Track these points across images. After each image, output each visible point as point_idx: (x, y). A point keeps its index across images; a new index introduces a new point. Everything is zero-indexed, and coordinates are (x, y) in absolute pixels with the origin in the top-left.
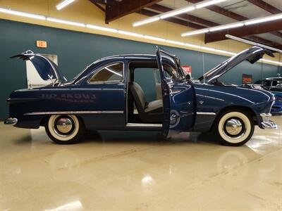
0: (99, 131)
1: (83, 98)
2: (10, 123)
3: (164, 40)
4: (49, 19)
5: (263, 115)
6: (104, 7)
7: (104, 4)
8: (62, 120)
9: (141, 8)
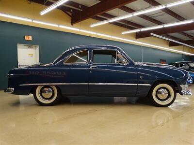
0: (68, 97)
1: (56, 75)
2: (9, 91)
3: (110, 37)
4: (34, 21)
5: (182, 86)
6: (71, 14)
7: (71, 12)
8: (45, 89)
9: (96, 15)
